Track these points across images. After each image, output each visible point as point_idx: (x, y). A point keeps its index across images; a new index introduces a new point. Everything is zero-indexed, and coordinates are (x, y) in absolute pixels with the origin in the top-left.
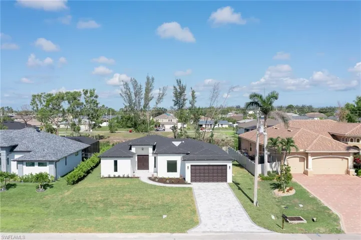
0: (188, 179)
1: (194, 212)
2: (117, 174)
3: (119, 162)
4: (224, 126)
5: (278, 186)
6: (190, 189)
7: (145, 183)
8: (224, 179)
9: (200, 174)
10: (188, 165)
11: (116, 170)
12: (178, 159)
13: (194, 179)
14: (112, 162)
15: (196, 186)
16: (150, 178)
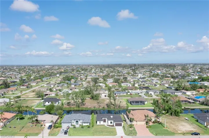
0: (115, 126)
1: (116, 133)
2: (100, 124)
3: (101, 122)
4: (124, 94)
5: (130, 128)
6: (115, 128)
7: (106, 126)
8: (121, 126)
9: (117, 125)
10: (115, 123)
11: (100, 123)
12: (112, 121)
13: (116, 126)
14: (99, 122)
15: (116, 127)
16: (107, 125)
